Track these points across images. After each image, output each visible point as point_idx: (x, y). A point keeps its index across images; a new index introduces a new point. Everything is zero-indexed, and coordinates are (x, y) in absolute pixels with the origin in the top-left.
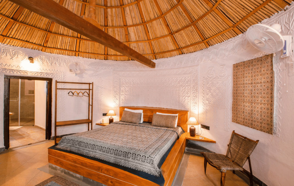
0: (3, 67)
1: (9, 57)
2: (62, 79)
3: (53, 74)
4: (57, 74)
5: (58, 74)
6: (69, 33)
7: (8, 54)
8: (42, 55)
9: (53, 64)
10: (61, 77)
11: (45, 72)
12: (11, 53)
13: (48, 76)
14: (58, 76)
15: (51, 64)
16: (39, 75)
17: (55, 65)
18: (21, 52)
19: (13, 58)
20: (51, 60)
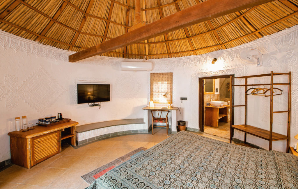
0: (198, 72)
1: (201, 63)
2: (244, 72)
3: (234, 69)
4: (238, 68)
5: (240, 68)
6: (227, 19)
7: (200, 62)
8: (224, 53)
9: (234, 59)
10: (243, 71)
11: (227, 69)
12: (202, 60)
13: (229, 72)
14: (240, 71)
15: (233, 59)
16: (221, 73)
17: (236, 59)
18: (209, 57)
19: (204, 64)
20: (233, 54)
